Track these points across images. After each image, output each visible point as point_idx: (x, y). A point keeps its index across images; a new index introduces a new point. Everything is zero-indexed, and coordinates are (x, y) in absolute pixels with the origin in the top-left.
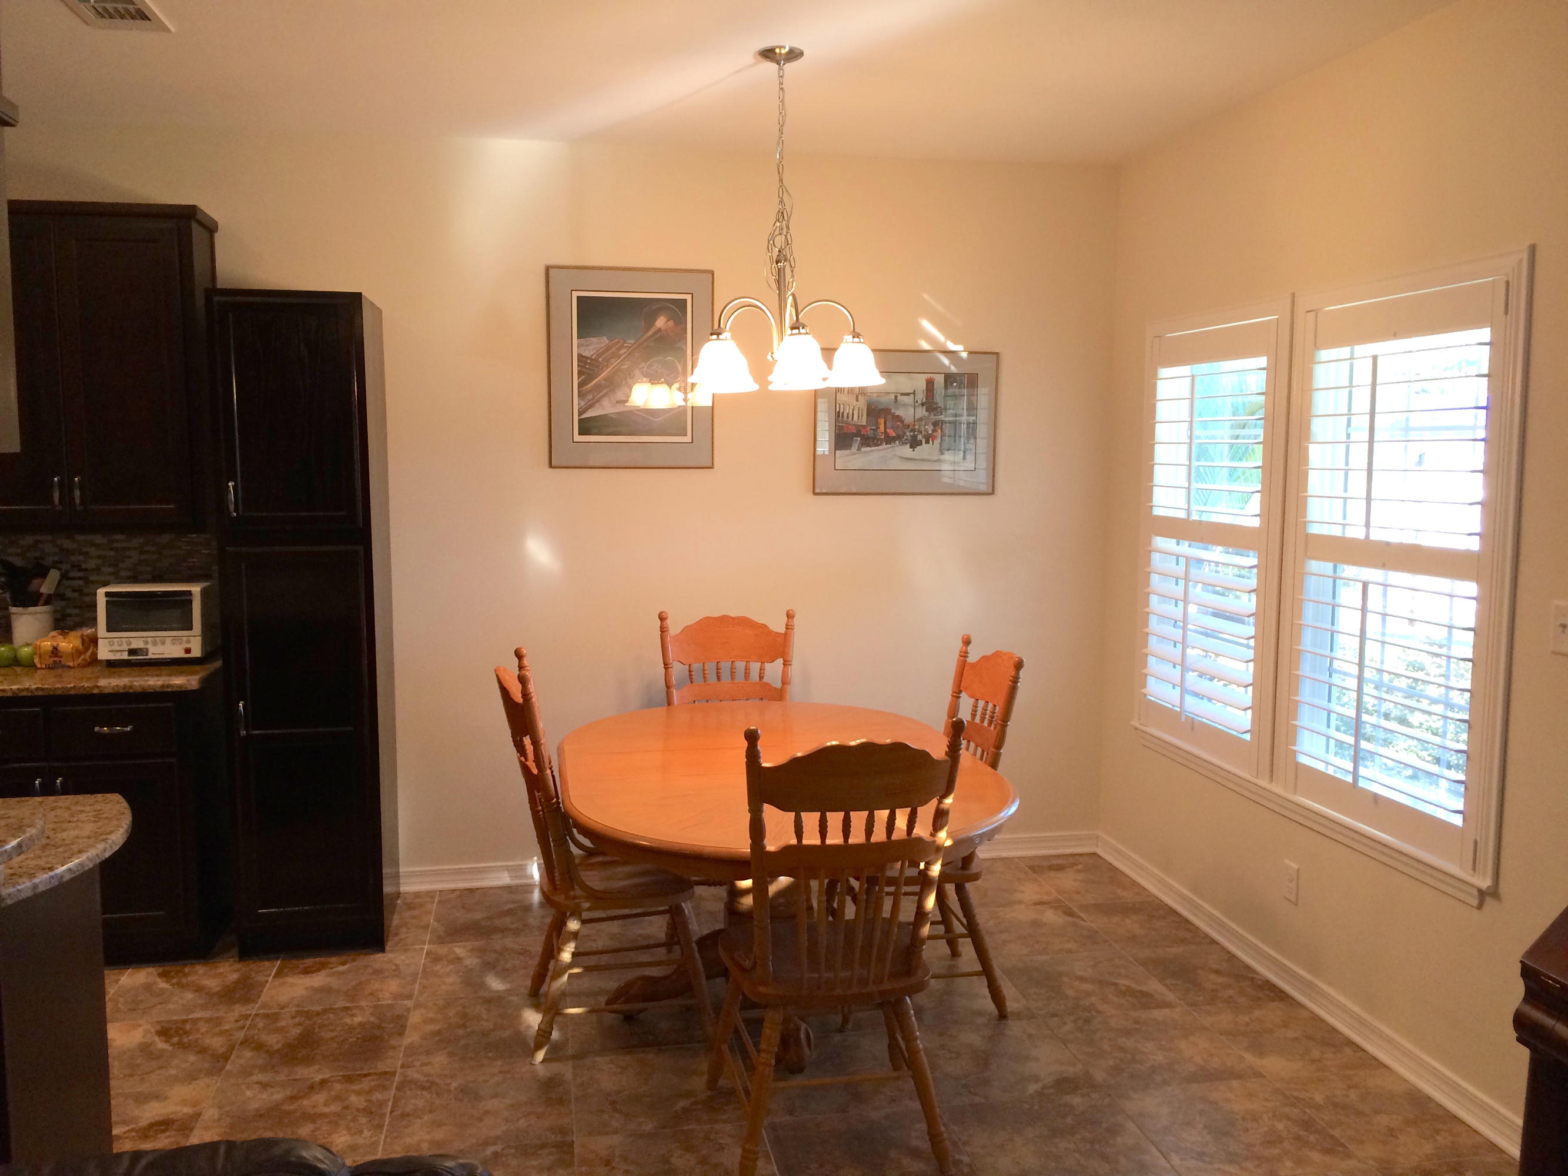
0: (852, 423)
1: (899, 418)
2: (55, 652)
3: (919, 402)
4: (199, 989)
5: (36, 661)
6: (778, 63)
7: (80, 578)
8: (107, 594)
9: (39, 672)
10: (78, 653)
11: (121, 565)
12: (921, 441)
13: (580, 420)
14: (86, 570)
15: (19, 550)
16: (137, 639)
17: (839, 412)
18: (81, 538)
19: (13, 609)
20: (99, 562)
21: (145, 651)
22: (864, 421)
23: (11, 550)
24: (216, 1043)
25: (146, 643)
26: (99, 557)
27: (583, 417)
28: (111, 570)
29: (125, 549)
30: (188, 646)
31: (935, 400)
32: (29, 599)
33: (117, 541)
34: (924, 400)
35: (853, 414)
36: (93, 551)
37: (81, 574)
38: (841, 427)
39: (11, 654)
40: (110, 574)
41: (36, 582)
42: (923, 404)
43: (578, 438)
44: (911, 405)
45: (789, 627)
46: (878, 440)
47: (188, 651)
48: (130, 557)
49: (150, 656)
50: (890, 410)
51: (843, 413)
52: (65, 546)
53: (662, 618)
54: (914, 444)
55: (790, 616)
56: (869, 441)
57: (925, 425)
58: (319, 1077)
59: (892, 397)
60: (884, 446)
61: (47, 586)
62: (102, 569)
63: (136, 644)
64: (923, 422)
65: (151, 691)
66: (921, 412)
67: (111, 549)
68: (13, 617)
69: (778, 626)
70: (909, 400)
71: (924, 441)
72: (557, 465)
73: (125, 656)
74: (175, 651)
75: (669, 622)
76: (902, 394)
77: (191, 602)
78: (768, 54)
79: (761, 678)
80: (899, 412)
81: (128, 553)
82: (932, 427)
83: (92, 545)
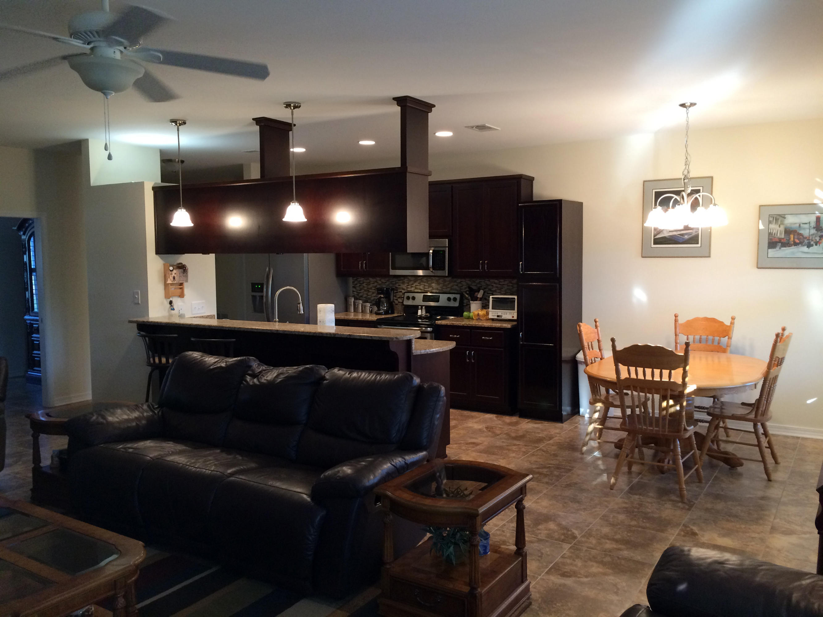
0: (777, 237)
1: (801, 235)
2: (478, 315)
3: (812, 227)
4: (503, 421)
5: (474, 317)
6: (687, 108)
8: (493, 298)
9: (474, 321)
10: (484, 315)
12: (813, 244)
13: (654, 239)
14: (492, 291)
15: (475, 284)
16: (499, 312)
17: (770, 233)
18: (492, 280)
19: (471, 302)
20: (496, 288)
21: (501, 316)
22: (783, 236)
23: (473, 284)
24: (498, 432)
25: (502, 314)
26: (496, 287)
27: (655, 238)
28: (499, 291)
29: (504, 284)
30: (513, 315)
31: (821, 226)
32: (475, 299)
33: (501, 282)
34: (815, 226)
35: (777, 233)
36: (494, 285)
37: (491, 292)
38: (771, 239)
39: (468, 315)
40: (499, 292)
41: (476, 293)
42: (814, 228)
43: (653, 246)
44: (807, 228)
45: (732, 323)
46: (790, 244)
47: (513, 317)
49: (503, 318)
50: (797, 231)
51: (772, 233)
52: (485, 282)
53: (676, 316)
54: (809, 246)
55: (733, 318)
56: (786, 244)
57: (815, 237)
58: (518, 443)
59: (798, 225)
60: (793, 247)
61: (480, 295)
63: (499, 314)
64: (814, 236)
65: (497, 327)
66: (813, 231)
67: (499, 284)
68: (471, 304)
69: (727, 323)
70: (807, 226)
71: (814, 244)
72: (645, 256)
73: (496, 317)
74: (509, 317)
75: (679, 318)
76: (803, 224)
77: (515, 301)
78: (683, 105)
79: (719, 343)
80: (801, 232)
81: (504, 286)
82: (819, 238)
83: (495, 283)
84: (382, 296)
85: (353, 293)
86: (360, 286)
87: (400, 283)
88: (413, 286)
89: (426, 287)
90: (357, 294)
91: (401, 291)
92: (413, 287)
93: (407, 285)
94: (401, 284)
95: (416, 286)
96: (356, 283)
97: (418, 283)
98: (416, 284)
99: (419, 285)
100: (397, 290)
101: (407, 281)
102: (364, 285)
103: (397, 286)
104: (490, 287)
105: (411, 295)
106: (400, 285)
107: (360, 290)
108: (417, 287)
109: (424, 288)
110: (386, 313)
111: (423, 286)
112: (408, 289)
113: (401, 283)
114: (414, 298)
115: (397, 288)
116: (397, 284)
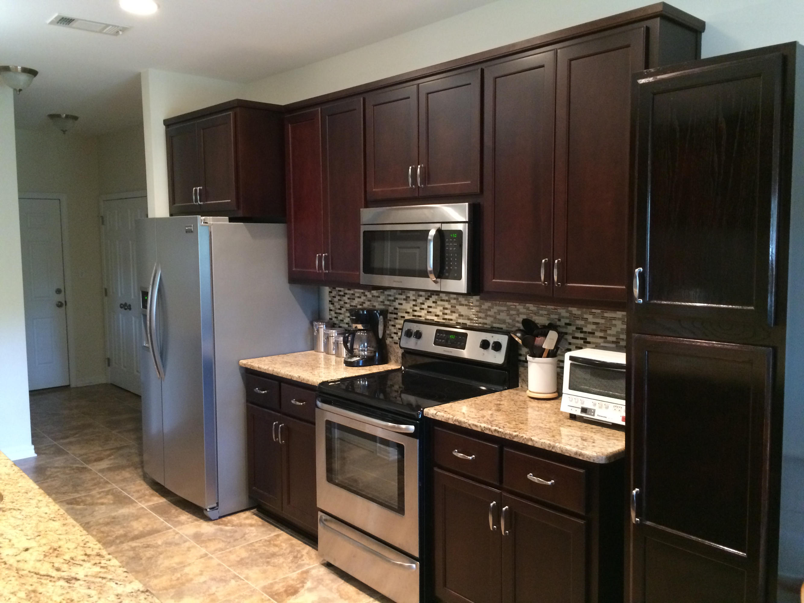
7: (581, 339)
8: (571, 358)
11: (609, 332)
14: (585, 332)
16: (589, 400)
19: (529, 358)
21: (592, 411)
25: (595, 405)
32: (538, 353)
36: (590, 318)
41: (540, 340)
48: (615, 325)
52: (574, 312)
61: (547, 343)
62: (596, 333)
63: (588, 404)
65: (568, 455)
73: (579, 412)
84: (360, 327)
85: (330, 314)
86: (340, 300)
87: (401, 299)
88: (423, 306)
89: (446, 311)
90: (336, 315)
91: (404, 317)
92: (422, 309)
93: (414, 305)
94: (404, 302)
95: (429, 307)
96: (333, 294)
97: (434, 302)
98: (429, 303)
99: (434, 305)
100: (397, 314)
101: (413, 295)
102: (346, 299)
103: (396, 304)
104: (580, 323)
105: (415, 327)
106: (401, 304)
107: (340, 309)
108: (430, 310)
109: (443, 314)
110: (368, 362)
111: (442, 308)
112: (416, 313)
113: (404, 299)
114: (418, 335)
115: (397, 309)
116: (397, 301)
